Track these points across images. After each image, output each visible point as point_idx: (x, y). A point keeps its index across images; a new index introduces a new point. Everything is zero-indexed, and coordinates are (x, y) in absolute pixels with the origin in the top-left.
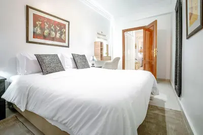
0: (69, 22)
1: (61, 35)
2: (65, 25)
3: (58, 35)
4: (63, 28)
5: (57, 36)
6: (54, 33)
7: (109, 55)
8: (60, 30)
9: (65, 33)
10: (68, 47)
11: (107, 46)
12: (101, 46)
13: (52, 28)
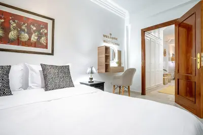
0: (53, 20)
1: (40, 37)
2: (47, 24)
3: (34, 38)
4: (42, 28)
5: (32, 39)
6: (26, 35)
7: (122, 66)
8: (38, 30)
9: (46, 34)
10: (52, 54)
11: (120, 52)
12: (106, 53)
13: (23, 27)
